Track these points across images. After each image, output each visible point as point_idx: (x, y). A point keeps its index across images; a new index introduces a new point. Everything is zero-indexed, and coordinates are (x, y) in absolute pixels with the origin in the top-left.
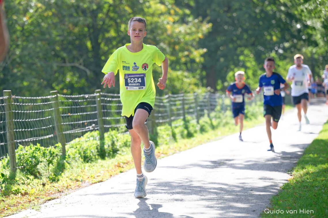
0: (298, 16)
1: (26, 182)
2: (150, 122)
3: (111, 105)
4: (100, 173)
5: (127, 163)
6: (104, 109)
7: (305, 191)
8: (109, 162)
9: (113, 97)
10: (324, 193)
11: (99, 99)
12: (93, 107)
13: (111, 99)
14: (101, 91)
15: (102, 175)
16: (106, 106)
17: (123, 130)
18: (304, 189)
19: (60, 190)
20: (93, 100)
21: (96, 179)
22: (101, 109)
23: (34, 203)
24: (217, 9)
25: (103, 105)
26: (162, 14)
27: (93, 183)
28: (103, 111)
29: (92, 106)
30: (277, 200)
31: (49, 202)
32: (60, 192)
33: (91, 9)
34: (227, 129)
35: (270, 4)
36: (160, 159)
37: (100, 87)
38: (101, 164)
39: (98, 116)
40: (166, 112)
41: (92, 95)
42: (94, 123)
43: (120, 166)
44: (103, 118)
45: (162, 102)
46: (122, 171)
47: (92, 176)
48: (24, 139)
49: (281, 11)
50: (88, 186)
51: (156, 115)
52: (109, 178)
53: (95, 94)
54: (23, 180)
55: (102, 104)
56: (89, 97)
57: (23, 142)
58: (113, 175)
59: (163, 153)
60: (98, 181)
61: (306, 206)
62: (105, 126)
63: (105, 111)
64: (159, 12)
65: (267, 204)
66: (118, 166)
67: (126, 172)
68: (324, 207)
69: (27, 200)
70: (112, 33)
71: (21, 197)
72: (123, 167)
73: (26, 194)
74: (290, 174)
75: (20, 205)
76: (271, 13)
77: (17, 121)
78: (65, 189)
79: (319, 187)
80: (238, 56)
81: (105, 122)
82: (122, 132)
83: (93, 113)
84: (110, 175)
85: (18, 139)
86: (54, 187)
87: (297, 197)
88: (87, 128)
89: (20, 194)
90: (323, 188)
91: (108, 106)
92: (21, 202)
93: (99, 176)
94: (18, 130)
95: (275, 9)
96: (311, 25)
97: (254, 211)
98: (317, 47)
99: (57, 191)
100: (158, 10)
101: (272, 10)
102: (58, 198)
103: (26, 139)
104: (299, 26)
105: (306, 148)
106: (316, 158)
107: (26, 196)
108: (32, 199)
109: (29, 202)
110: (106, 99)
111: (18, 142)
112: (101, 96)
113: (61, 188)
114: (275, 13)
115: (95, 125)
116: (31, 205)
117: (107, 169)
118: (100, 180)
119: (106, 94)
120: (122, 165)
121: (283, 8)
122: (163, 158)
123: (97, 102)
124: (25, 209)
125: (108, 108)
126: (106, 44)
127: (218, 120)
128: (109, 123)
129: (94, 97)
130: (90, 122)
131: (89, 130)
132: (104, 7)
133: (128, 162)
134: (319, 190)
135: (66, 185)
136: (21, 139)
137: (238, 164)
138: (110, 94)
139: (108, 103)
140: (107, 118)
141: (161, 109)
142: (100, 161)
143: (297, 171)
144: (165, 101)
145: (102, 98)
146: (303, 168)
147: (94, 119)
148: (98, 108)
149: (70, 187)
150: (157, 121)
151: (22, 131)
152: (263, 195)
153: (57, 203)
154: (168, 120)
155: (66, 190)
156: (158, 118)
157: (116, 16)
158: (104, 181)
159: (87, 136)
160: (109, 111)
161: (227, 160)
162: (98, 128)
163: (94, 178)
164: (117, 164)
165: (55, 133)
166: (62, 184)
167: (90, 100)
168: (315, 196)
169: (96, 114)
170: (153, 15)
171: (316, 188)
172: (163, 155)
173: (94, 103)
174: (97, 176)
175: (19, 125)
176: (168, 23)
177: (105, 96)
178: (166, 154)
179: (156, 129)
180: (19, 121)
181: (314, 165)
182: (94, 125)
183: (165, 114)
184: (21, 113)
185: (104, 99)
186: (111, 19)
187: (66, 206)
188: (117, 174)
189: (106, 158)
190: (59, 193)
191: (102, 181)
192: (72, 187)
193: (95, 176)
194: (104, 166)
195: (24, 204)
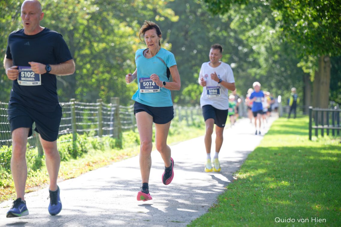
0: (245, 42)
1: (8, 176)
2: (117, 128)
3: (83, 112)
4: (72, 170)
5: (95, 163)
6: (77, 116)
7: (247, 191)
8: (79, 161)
9: (85, 106)
10: (263, 193)
11: (73, 107)
12: (68, 114)
13: (83, 107)
14: (75, 100)
15: (74, 172)
16: (79, 113)
17: (93, 134)
18: (246, 189)
19: (37, 184)
20: (68, 107)
21: (68, 175)
22: (75, 116)
23: (15, 195)
24: (177, 33)
25: (77, 113)
26: (129, 36)
27: (66, 179)
28: (76, 117)
29: (67, 112)
30: (223, 198)
31: (27, 194)
32: (37, 185)
33: (69, 29)
34: (182, 136)
35: (221, 30)
36: (124, 160)
37: (74, 96)
38: (74, 163)
39: (72, 122)
40: (130, 119)
41: (67, 103)
42: (68, 127)
43: (90, 165)
44: (77, 123)
45: (128, 112)
46: (91, 169)
47: (65, 173)
48: (8, 139)
49: (230, 37)
50: (62, 181)
51: (122, 122)
52: (80, 175)
53: (70, 103)
54: (6, 175)
55: (76, 111)
56: (65, 105)
57: (6, 142)
58: (83, 173)
59: (127, 155)
60: (70, 177)
61: (248, 204)
62: (78, 130)
63: (79, 117)
64: (127, 34)
65: (214, 201)
66: (88, 165)
67: (95, 170)
68: (262, 205)
69: (9, 192)
70: (86, 51)
71: (3, 189)
72: (92, 166)
73: (8, 186)
74: (234, 176)
75: (3, 196)
76: (222, 38)
77: (2, 124)
78: (41, 183)
79: (259, 188)
80: (193, 74)
81: (78, 127)
82: (92, 136)
83: (68, 118)
84: (81, 173)
85: (2, 139)
86: (32, 181)
87: (240, 196)
88: (62, 131)
89: (2, 186)
90: (262, 189)
91: (81, 113)
92: (4, 194)
93: (71, 173)
94: (2, 132)
95: (225, 34)
96: (255, 50)
97: (203, 207)
98: (260, 69)
99: (35, 185)
100: (126, 32)
101: (222, 35)
102: (35, 191)
103: (10, 139)
104: (245, 50)
105: (249, 155)
106: (257, 163)
107: (8, 188)
108: (13, 191)
109: (11, 194)
110: (79, 107)
111: (3, 141)
112: (75, 104)
113: (38, 182)
114: (225, 37)
115: (70, 129)
116: (12, 196)
117: (78, 167)
118: (72, 176)
119: (80, 103)
120: (91, 164)
121: (232, 34)
122: (127, 159)
123: (72, 110)
124: (7, 199)
125: (81, 115)
126: (81, 60)
127: (174, 128)
128: (81, 127)
129: (69, 105)
130: (65, 126)
131: (64, 133)
132: (79, 28)
133: (97, 162)
134: (259, 190)
135: (42, 180)
136: (5, 139)
137: (187, 167)
138: (83, 103)
139: (81, 111)
140: (80, 124)
141: (126, 117)
142: (72, 160)
143: (241, 174)
144: (130, 110)
145: (76, 106)
146: (246, 172)
147: (68, 124)
148: (72, 114)
149: (46, 182)
150: (123, 127)
151: (6, 132)
152: (211, 194)
153: (34, 195)
154: (131, 127)
155: (43, 184)
156: (124, 125)
157: (90, 36)
158: (75, 178)
159: (62, 138)
160: (81, 117)
161: (180, 163)
162: (72, 132)
163: (67, 175)
164: (87, 163)
165: (35, 135)
166: (39, 179)
167: (66, 107)
168: (255, 195)
169: (70, 120)
170: (121, 37)
171: (256, 189)
172: (127, 157)
173: (69, 110)
174: (70, 173)
175: (3, 128)
176: (134, 43)
177: (79, 105)
178: (130, 155)
179: (122, 135)
180: (4, 124)
181: (255, 169)
182: (68, 129)
183: (130, 122)
184: (6, 117)
185: (78, 108)
186: (85, 38)
187: (42, 198)
188: (86, 172)
189: (78, 157)
190: (36, 187)
191: (74, 178)
192: (48, 182)
193: (68, 173)
194: (76, 165)
195: (6, 195)
